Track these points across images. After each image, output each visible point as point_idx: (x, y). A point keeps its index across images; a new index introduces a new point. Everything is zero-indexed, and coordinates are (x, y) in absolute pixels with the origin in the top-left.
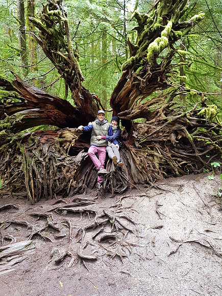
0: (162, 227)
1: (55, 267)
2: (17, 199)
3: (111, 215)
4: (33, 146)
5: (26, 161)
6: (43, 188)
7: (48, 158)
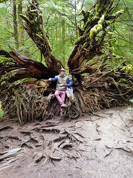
0: (100, 139)
1: (36, 164)
2: (13, 122)
3: (69, 132)
4: (22, 90)
5: (18, 99)
6: (28, 116)
7: (31, 97)
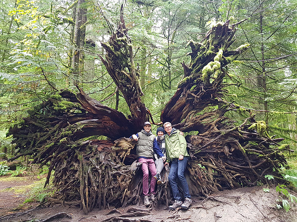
2: (70, 208)
4: (90, 154)
5: (83, 168)
6: (97, 197)
7: (105, 166)
